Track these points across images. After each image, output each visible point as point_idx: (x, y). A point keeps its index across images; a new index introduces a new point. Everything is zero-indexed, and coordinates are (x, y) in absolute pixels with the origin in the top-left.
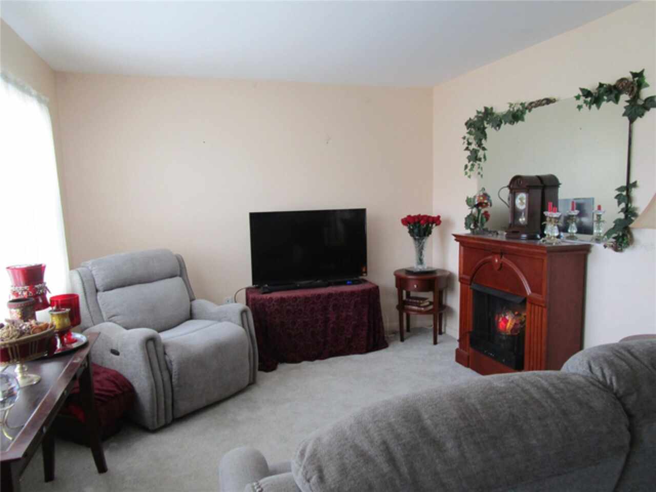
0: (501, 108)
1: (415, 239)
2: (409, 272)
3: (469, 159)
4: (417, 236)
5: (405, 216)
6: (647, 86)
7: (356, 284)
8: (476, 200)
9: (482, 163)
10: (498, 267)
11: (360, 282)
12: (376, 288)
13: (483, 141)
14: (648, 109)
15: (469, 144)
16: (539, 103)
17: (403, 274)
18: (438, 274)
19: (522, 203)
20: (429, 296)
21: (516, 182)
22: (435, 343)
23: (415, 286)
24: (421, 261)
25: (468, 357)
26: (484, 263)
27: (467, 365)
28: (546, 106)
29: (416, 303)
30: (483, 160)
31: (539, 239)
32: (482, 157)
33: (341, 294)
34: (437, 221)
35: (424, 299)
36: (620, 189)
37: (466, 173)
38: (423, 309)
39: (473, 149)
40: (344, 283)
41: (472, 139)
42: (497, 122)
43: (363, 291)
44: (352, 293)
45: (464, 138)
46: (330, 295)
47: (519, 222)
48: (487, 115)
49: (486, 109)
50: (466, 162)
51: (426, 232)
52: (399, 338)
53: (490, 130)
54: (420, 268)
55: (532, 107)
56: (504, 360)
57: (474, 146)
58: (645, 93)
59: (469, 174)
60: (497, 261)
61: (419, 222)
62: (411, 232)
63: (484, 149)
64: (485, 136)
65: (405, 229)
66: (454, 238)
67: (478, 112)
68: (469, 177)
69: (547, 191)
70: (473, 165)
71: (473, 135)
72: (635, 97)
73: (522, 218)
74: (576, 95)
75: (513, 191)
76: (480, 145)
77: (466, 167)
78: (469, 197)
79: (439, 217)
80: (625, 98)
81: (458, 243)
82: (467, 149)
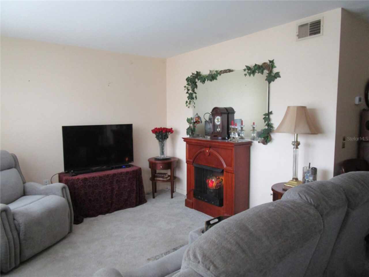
0: (205, 72)
1: (160, 141)
2: (156, 159)
3: (189, 98)
4: (161, 139)
5: (153, 128)
6: (275, 67)
7: (128, 167)
8: (194, 119)
9: (195, 100)
10: (208, 154)
11: (130, 166)
12: (140, 169)
13: (195, 89)
14: (276, 78)
15: (188, 90)
16: (226, 71)
17: (153, 161)
18: (172, 160)
19: (218, 121)
20: (169, 172)
21: (215, 110)
22: (172, 197)
23: (161, 167)
24: (162, 153)
25: (192, 203)
26: (201, 152)
27: (192, 208)
28: (228, 73)
29: (161, 176)
30: (195, 99)
31: (226, 139)
32: (194, 97)
33: (121, 173)
34: (171, 131)
35: (165, 174)
36: (265, 115)
37: (187, 106)
38: (165, 179)
39: (190, 93)
40: (121, 167)
41: (190, 88)
42: (203, 79)
43: (133, 171)
44: (127, 173)
45: (185, 87)
46: (114, 175)
47: (217, 131)
48: (198, 75)
49: (197, 72)
50: (187, 99)
51: (166, 137)
52: (152, 196)
53: (199, 83)
54: (162, 157)
55: (221, 73)
56: (213, 203)
57: (190, 91)
58: (275, 71)
59: (188, 106)
60: (207, 151)
61: (162, 131)
62: (157, 137)
63: (195, 93)
64: (196, 86)
65: (154, 135)
66: (183, 140)
67: (193, 74)
68: (189, 107)
69: (230, 115)
70: (190, 102)
71: (190, 85)
72: (271, 72)
73: (218, 129)
74: (244, 69)
75: (214, 115)
76: (193, 91)
77: (187, 102)
78: (189, 118)
79: (172, 129)
80: (266, 72)
81: (185, 143)
82: (187, 93)
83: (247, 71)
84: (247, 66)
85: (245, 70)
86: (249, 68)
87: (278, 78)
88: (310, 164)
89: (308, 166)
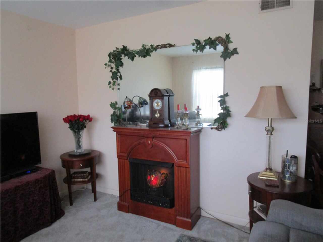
0: (134, 46)
1: (75, 132)
2: (72, 155)
3: (112, 78)
4: (77, 130)
5: (65, 116)
6: (232, 42)
7: (35, 172)
8: (126, 104)
9: (119, 81)
10: (151, 146)
11: (38, 169)
12: (53, 172)
13: (120, 67)
14: (233, 55)
15: (112, 68)
16: (164, 46)
17: (67, 158)
19: (158, 105)
20: (88, 170)
22: (95, 200)
23: (81, 165)
24: (79, 146)
25: (129, 206)
26: (139, 144)
27: (128, 212)
28: (168, 48)
29: (81, 176)
30: (119, 79)
31: (169, 127)
32: (118, 77)
33: (28, 183)
34: (88, 118)
35: (85, 172)
36: (221, 97)
37: (110, 87)
38: (86, 179)
39: (114, 72)
40: (25, 173)
41: (113, 65)
42: (132, 56)
44: (37, 181)
45: (106, 64)
47: (156, 117)
48: (125, 50)
49: (124, 46)
50: (111, 80)
51: (83, 127)
52: (69, 203)
53: (125, 59)
54: (79, 151)
55: (158, 48)
56: (161, 205)
57: (114, 70)
58: (231, 47)
59: (112, 88)
60: (149, 142)
61: (79, 119)
62: (72, 127)
63: (120, 72)
64: (122, 64)
65: (67, 125)
66: (112, 129)
67: (117, 49)
68: (113, 89)
69: (170, 98)
70: (114, 82)
71: (113, 63)
72: (226, 48)
73: (157, 115)
75: (152, 98)
76: (118, 70)
77: (110, 83)
78: (113, 102)
79: (89, 116)
80: (220, 48)
81: (115, 133)
82: (111, 71)
83: (196, 45)
84: (196, 40)
85: (193, 44)
86: (198, 42)
87: (235, 55)
88: (287, 151)
89: (286, 154)
